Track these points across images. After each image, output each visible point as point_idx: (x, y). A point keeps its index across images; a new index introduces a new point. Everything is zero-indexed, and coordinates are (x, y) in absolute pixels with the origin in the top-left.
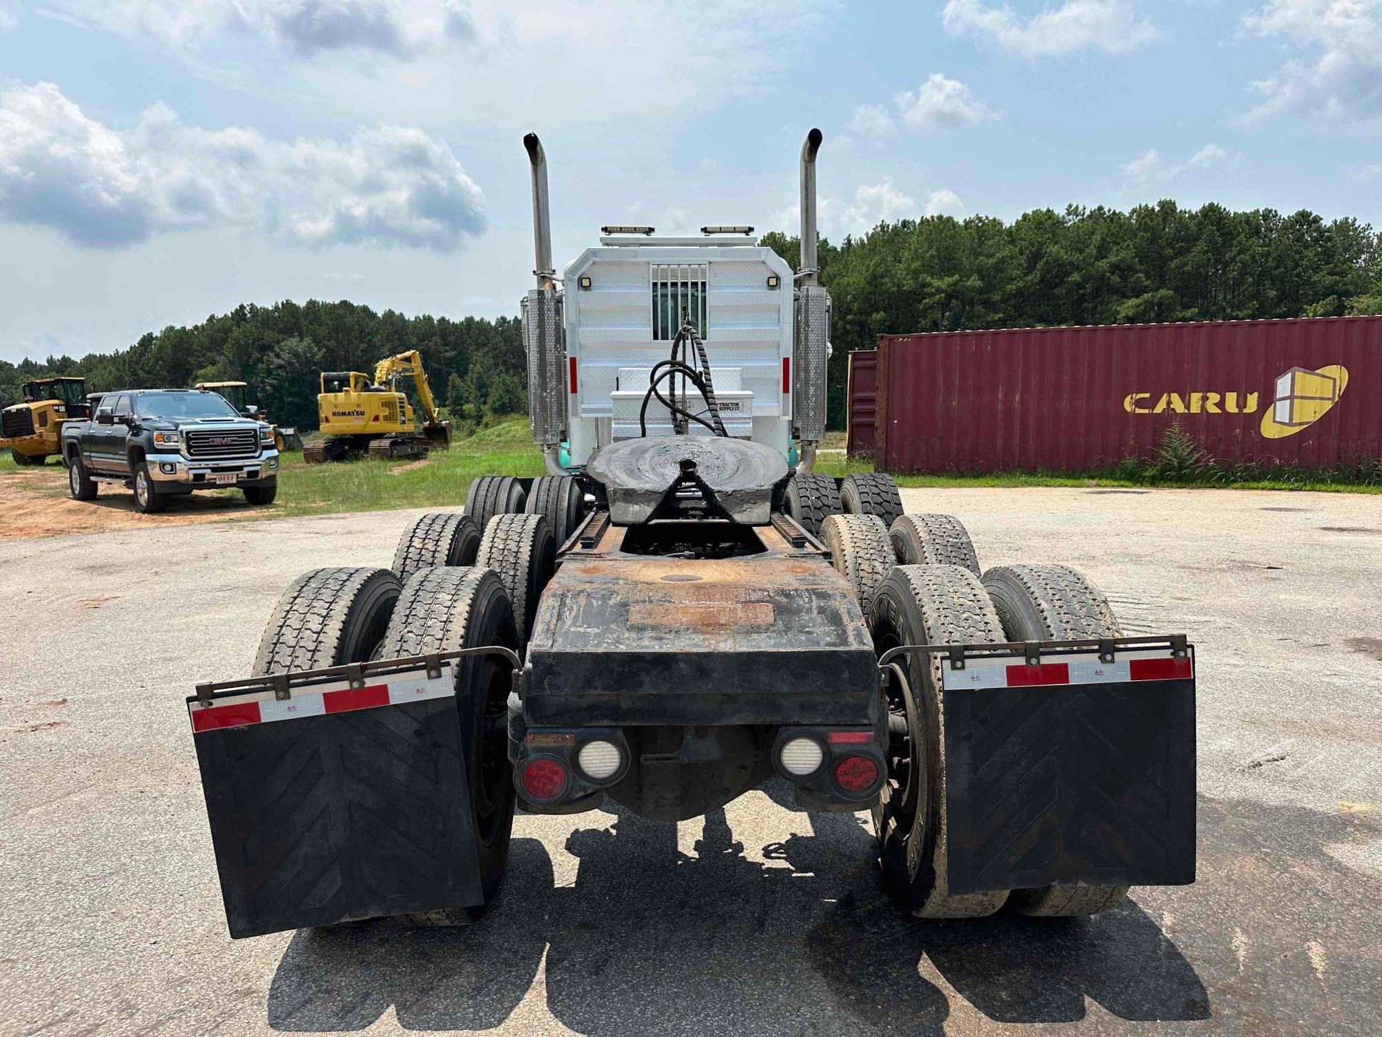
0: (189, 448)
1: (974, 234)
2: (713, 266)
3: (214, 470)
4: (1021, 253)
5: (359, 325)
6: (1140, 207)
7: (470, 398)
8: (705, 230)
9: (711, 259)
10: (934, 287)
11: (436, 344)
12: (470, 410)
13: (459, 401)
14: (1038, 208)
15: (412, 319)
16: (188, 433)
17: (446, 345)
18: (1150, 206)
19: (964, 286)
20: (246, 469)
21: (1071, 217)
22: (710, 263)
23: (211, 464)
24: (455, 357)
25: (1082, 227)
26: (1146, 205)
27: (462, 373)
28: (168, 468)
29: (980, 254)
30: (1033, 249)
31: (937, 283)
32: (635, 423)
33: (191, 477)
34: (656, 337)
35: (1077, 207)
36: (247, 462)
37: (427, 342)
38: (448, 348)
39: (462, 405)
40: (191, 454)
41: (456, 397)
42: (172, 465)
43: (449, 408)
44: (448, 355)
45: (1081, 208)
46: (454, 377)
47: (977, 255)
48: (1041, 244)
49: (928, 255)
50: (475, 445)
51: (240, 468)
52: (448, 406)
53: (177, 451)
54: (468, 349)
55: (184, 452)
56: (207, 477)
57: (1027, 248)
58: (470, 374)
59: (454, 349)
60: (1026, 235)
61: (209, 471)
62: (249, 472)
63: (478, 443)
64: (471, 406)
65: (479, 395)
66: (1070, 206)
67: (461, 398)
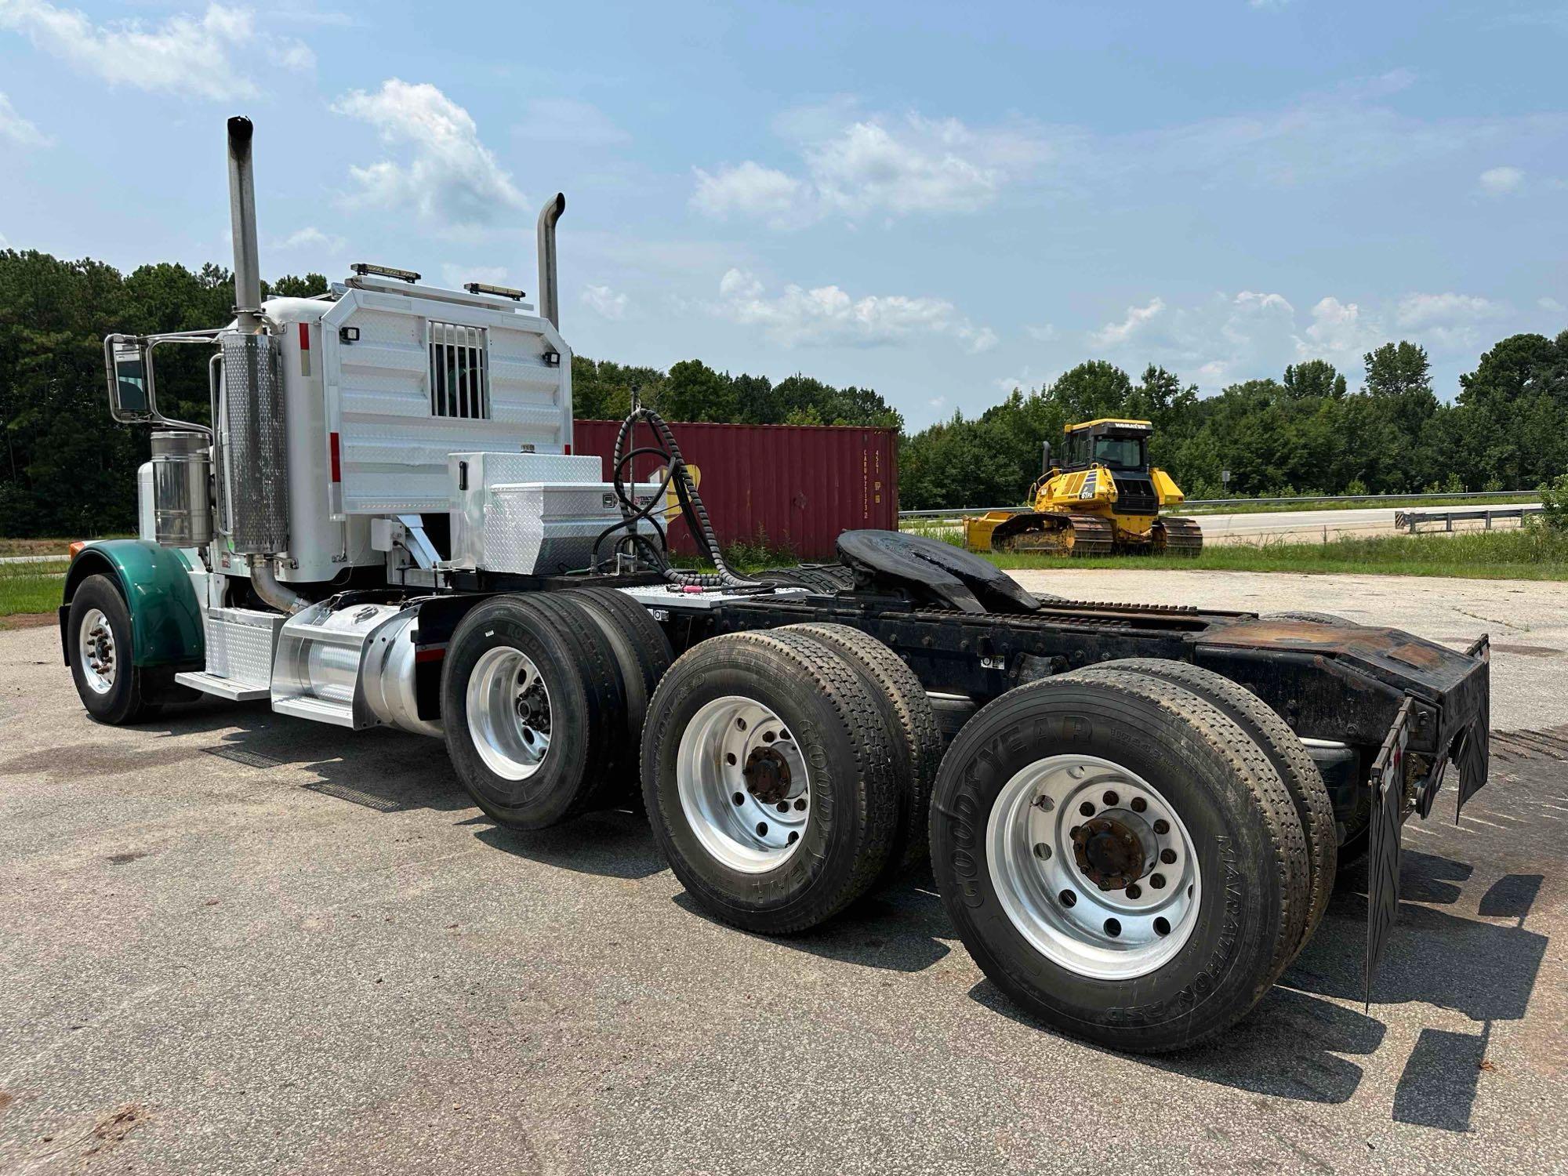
1: (86, 283)
4: (151, 314)
6: (289, 279)
8: (471, 286)
10: (34, 344)
14: (165, 262)
18: (300, 279)
19: (78, 347)
21: (210, 279)
25: (227, 293)
26: (296, 278)
29: (96, 308)
30: (167, 311)
31: (41, 339)
34: (434, 414)
35: (217, 268)
45: (222, 270)
47: (92, 309)
48: (177, 306)
49: (22, 301)
57: (159, 309)
60: (154, 292)
66: (208, 265)
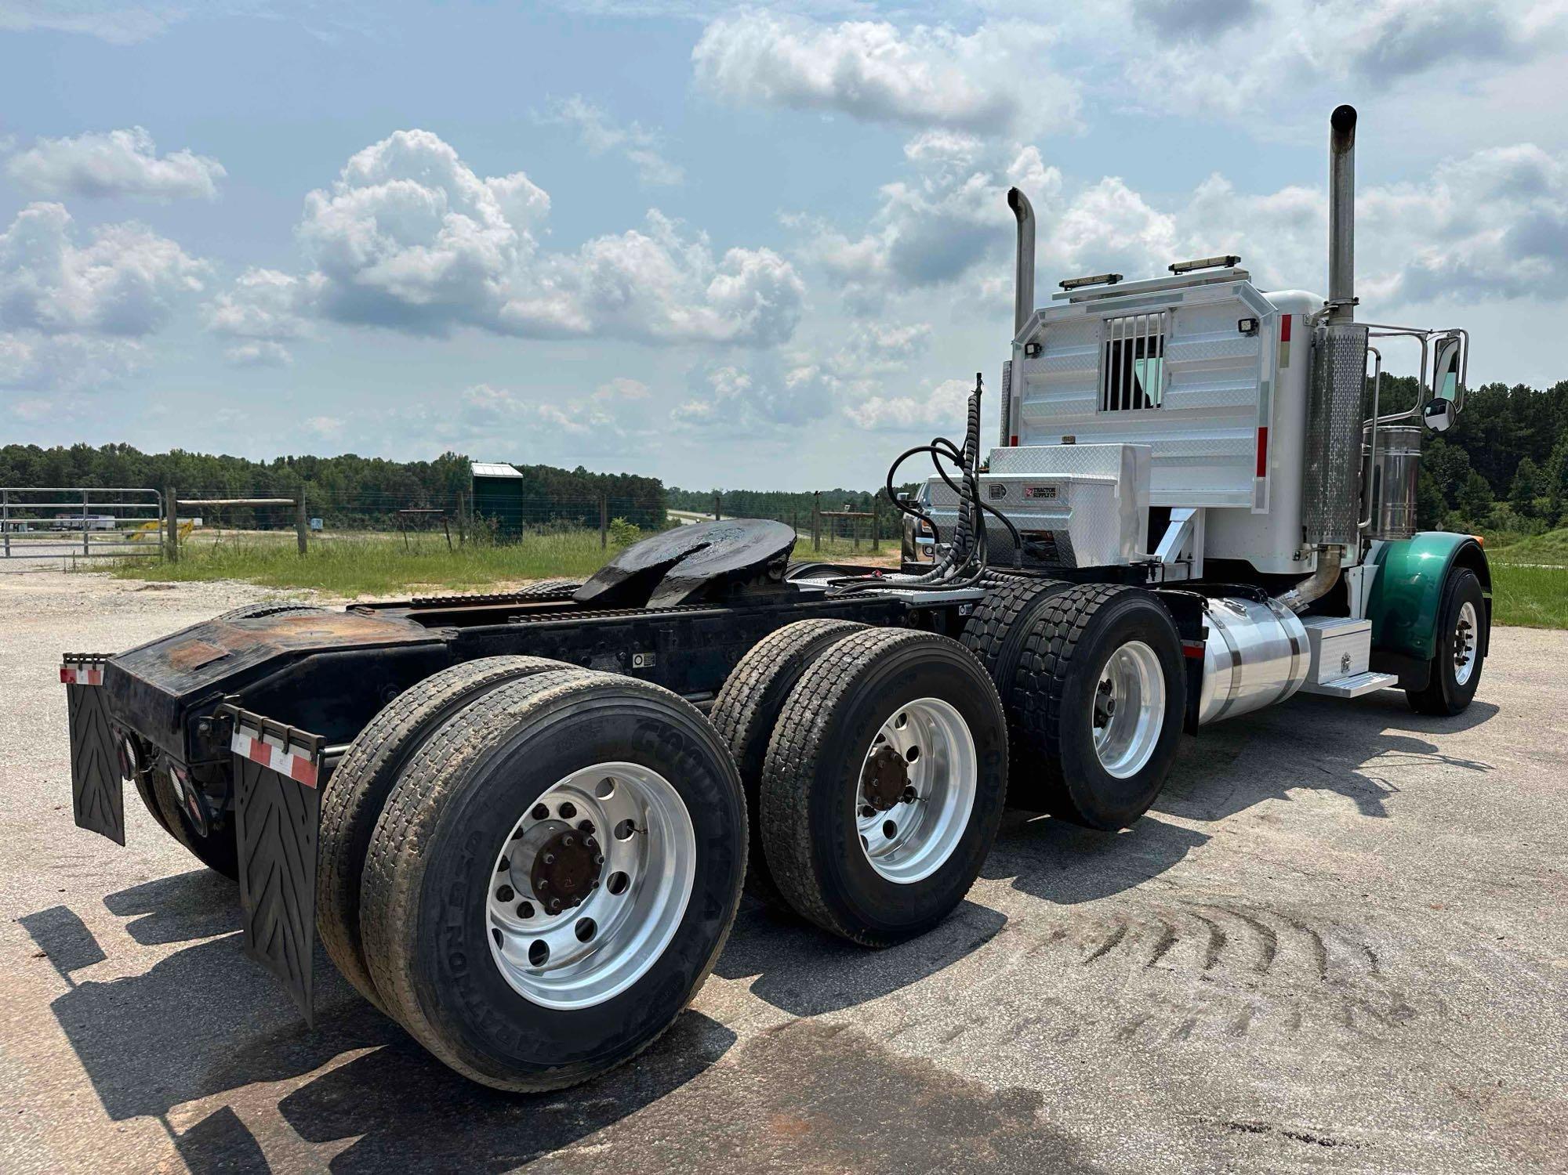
2: (1175, 314)
5: (1397, 401)
7: (1548, 489)
8: (1173, 268)
11: (1505, 420)
12: (1543, 505)
13: (1526, 493)
15: (1477, 389)
17: (1520, 421)
22: (1172, 310)
24: (1532, 435)
27: (1540, 458)
34: (1105, 409)
37: (1493, 418)
38: (1523, 425)
39: (1531, 499)
41: (1523, 488)
43: (1512, 503)
44: (1521, 433)
46: (1527, 464)
50: (1526, 552)
52: (1511, 500)
54: (1553, 424)
58: (1553, 458)
59: (1532, 425)
63: (1530, 550)
64: (1545, 500)
65: (1560, 485)
67: (1531, 490)
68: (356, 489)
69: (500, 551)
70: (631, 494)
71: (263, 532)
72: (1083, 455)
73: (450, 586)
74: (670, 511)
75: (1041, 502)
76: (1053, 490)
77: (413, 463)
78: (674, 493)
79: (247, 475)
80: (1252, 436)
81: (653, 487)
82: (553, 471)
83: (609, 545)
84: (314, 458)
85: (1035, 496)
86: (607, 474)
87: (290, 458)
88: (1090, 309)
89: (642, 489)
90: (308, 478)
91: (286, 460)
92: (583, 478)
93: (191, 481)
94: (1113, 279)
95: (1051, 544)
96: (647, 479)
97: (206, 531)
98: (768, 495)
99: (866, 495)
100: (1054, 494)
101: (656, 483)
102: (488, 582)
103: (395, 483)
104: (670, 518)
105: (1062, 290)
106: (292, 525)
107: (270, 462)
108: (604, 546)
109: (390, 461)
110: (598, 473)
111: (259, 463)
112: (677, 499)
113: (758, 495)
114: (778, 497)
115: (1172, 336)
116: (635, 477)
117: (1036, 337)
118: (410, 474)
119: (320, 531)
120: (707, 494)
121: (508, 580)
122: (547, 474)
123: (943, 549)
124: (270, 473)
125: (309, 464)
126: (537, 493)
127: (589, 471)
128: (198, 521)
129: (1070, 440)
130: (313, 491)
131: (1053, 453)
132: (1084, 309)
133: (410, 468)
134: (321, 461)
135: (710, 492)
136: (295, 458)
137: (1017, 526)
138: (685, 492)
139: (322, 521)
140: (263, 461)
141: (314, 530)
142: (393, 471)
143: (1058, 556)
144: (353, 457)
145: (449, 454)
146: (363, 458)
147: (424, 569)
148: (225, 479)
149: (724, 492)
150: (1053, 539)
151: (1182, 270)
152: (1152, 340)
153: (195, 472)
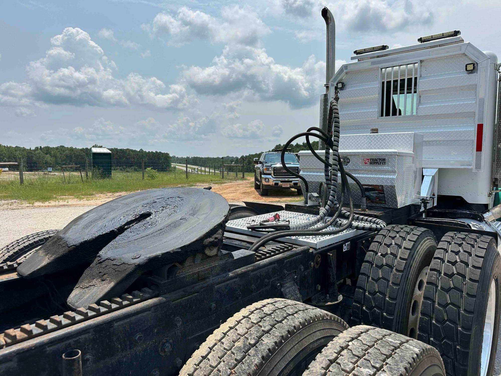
0: (274, 173)
2: (423, 64)
3: (281, 182)
8: (420, 40)
9: (421, 59)
16: (274, 168)
20: (293, 182)
22: (421, 61)
23: (280, 179)
28: (267, 180)
32: (321, 172)
33: (274, 184)
34: (382, 115)
36: (293, 179)
40: (275, 176)
42: (268, 179)
51: (291, 181)
53: (270, 174)
55: (273, 175)
56: (279, 184)
61: (280, 182)
62: (294, 183)
68: (64, 157)
69: (101, 181)
70: (159, 159)
71: (30, 173)
72: (388, 139)
73: (76, 197)
74: (172, 164)
75: (376, 167)
76: (384, 160)
77: (83, 149)
78: (174, 157)
79: (25, 153)
80: (474, 130)
81: (166, 156)
82: (132, 151)
83: (145, 178)
84: (49, 147)
85: (371, 163)
86: (150, 151)
87: (40, 147)
88: (373, 63)
89: (162, 156)
90: (47, 154)
91: (39, 148)
92: (142, 153)
93: (4, 155)
94: (384, 48)
95: (381, 194)
96: (164, 153)
97: (10, 172)
98: (205, 158)
99: (237, 158)
100: (385, 163)
101: (167, 155)
102: (92, 195)
103: (77, 155)
104: (172, 166)
105: (355, 55)
106: (41, 170)
107: (33, 148)
108: (143, 179)
109: (76, 148)
110: (147, 151)
111: (29, 149)
112: (174, 160)
113: (202, 158)
114: (208, 159)
115: (421, 76)
116: (160, 152)
117: (341, 79)
118: (82, 152)
119: (51, 172)
120: (185, 158)
121: (101, 194)
122: (129, 151)
123: (313, 197)
124: (33, 152)
125: (47, 149)
126: (126, 158)
127: (144, 151)
128: (7, 169)
129: (375, 131)
130: (48, 158)
131: (368, 138)
132: (370, 63)
133: (82, 150)
134: (51, 148)
135: (186, 157)
136: (42, 147)
137: (362, 183)
138: (177, 158)
139: (51, 168)
140: (30, 148)
141: (49, 172)
142: (76, 151)
143: (385, 201)
144: (63, 147)
145: (96, 145)
146: (66, 147)
147: (68, 190)
148: (16, 154)
149: (190, 157)
150: (383, 191)
151: (425, 41)
152: (410, 80)
153: (6, 152)
